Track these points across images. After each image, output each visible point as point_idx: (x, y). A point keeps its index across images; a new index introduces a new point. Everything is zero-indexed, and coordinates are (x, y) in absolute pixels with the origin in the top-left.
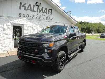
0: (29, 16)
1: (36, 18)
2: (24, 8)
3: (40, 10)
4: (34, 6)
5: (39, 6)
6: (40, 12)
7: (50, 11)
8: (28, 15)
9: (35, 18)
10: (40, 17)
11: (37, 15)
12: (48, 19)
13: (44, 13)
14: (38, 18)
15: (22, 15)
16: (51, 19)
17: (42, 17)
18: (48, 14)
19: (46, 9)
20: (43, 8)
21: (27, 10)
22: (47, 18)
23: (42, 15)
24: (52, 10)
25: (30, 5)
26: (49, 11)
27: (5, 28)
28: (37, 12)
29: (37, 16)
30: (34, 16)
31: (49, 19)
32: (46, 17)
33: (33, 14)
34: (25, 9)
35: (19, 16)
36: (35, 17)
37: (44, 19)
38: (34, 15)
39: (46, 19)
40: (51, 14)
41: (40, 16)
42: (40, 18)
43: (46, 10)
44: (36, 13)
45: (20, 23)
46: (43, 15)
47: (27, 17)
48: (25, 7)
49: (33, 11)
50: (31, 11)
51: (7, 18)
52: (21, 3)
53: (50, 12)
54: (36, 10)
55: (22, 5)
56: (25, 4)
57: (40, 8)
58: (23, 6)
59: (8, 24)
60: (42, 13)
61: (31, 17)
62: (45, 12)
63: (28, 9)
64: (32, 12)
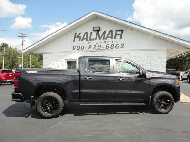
1: (93, 49)
2: (78, 38)
3: (100, 36)
4: (91, 33)
6: (100, 39)
7: (119, 33)
8: (83, 47)
9: (92, 49)
11: (95, 44)
12: (115, 46)
13: (106, 39)
14: (97, 48)
15: (76, 48)
16: (120, 46)
17: (103, 45)
19: (111, 32)
20: (105, 32)
21: (82, 40)
23: (103, 42)
24: (122, 31)
25: (86, 33)
28: (96, 39)
29: (95, 46)
30: (91, 46)
33: (89, 43)
34: (79, 40)
35: (73, 49)
36: (93, 47)
37: (107, 47)
38: (91, 44)
39: (110, 47)
41: (100, 44)
42: (100, 47)
44: (93, 41)
45: (73, 58)
46: (105, 42)
47: (82, 49)
48: (80, 37)
49: (90, 39)
50: (87, 40)
51: (61, 54)
52: (76, 34)
53: (119, 35)
54: (95, 38)
55: (77, 35)
56: (80, 33)
57: (101, 33)
58: (78, 37)
59: (61, 60)
60: (103, 39)
61: (87, 49)
62: (110, 37)
63: (83, 39)
64: (89, 41)
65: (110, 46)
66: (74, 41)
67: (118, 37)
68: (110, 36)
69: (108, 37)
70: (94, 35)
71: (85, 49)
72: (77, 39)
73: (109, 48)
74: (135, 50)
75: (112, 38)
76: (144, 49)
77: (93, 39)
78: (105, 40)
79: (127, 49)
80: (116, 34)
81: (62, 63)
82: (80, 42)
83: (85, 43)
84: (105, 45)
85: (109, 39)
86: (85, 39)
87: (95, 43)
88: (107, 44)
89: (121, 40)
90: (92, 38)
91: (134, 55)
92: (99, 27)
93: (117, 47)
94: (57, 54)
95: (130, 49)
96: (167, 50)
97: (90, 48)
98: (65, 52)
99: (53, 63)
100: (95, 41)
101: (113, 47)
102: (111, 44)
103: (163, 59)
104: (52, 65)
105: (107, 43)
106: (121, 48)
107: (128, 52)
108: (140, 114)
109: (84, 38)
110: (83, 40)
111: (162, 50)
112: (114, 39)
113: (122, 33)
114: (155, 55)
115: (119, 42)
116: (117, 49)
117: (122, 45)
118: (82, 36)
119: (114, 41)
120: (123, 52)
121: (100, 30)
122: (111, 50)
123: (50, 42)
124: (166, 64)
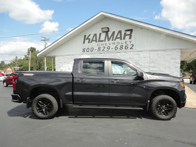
0: (94, 50)
1: (103, 50)
3: (109, 37)
4: (100, 34)
5: (107, 32)
6: (109, 40)
9: (101, 51)
11: (104, 46)
12: (124, 47)
14: (106, 49)
15: (86, 50)
16: (130, 46)
19: (120, 32)
20: (114, 33)
21: (91, 42)
22: (121, 47)
23: (112, 44)
25: (95, 35)
28: (105, 41)
29: (105, 47)
30: (100, 48)
33: (98, 45)
34: (89, 42)
36: (102, 49)
37: (116, 49)
38: (100, 46)
42: (109, 48)
46: (114, 44)
47: (91, 51)
48: (89, 39)
49: (99, 41)
52: (85, 36)
55: (86, 37)
56: (90, 35)
57: (110, 34)
58: (87, 39)
60: (112, 40)
62: (118, 38)
63: (92, 40)
64: (98, 43)
65: (119, 47)
66: (84, 43)
67: (127, 37)
68: (119, 36)
69: (117, 38)
72: (87, 41)
73: (119, 49)
74: (145, 51)
75: (121, 38)
76: (155, 49)
77: (102, 41)
78: (114, 41)
79: (137, 49)
80: (125, 35)
83: (94, 45)
84: (114, 46)
85: (118, 40)
86: (94, 41)
87: (104, 44)
89: (130, 40)
90: (101, 39)
91: (144, 56)
92: (108, 28)
93: (126, 48)
94: (68, 57)
95: (140, 50)
96: (180, 49)
97: (99, 50)
98: (75, 54)
99: (64, 66)
100: (104, 43)
101: (122, 48)
102: (120, 44)
103: (176, 60)
104: (63, 67)
105: (116, 44)
106: (131, 48)
107: (138, 53)
108: (138, 119)
109: (94, 39)
111: (175, 49)
112: (123, 39)
113: (131, 33)
114: (167, 55)
115: (129, 43)
116: (126, 50)
117: (132, 46)
118: (91, 37)
119: (123, 41)
120: (133, 53)
121: (108, 31)
122: (120, 51)
123: (62, 45)
124: (180, 65)
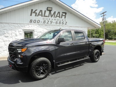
2: (35, 14)
7: (64, 14)
8: (39, 21)
10: (51, 22)
13: (56, 17)
17: (54, 21)
18: (62, 18)
24: (66, 13)
26: (62, 14)
27: (17, 34)
31: (63, 23)
32: (59, 21)
35: (30, 22)
39: (58, 23)
40: (65, 18)
41: (52, 20)
43: (58, 14)
44: (47, 18)
45: (31, 29)
50: (42, 16)
51: (19, 25)
53: (64, 16)
54: (48, 15)
59: (20, 30)
61: (42, 23)
70: (47, 13)
71: (40, 23)
81: (20, 32)
82: (37, 17)
88: (56, 21)
110: (39, 16)
